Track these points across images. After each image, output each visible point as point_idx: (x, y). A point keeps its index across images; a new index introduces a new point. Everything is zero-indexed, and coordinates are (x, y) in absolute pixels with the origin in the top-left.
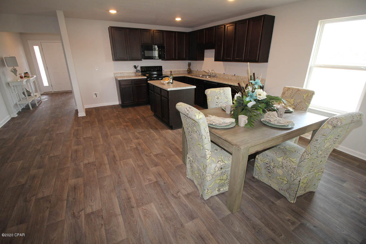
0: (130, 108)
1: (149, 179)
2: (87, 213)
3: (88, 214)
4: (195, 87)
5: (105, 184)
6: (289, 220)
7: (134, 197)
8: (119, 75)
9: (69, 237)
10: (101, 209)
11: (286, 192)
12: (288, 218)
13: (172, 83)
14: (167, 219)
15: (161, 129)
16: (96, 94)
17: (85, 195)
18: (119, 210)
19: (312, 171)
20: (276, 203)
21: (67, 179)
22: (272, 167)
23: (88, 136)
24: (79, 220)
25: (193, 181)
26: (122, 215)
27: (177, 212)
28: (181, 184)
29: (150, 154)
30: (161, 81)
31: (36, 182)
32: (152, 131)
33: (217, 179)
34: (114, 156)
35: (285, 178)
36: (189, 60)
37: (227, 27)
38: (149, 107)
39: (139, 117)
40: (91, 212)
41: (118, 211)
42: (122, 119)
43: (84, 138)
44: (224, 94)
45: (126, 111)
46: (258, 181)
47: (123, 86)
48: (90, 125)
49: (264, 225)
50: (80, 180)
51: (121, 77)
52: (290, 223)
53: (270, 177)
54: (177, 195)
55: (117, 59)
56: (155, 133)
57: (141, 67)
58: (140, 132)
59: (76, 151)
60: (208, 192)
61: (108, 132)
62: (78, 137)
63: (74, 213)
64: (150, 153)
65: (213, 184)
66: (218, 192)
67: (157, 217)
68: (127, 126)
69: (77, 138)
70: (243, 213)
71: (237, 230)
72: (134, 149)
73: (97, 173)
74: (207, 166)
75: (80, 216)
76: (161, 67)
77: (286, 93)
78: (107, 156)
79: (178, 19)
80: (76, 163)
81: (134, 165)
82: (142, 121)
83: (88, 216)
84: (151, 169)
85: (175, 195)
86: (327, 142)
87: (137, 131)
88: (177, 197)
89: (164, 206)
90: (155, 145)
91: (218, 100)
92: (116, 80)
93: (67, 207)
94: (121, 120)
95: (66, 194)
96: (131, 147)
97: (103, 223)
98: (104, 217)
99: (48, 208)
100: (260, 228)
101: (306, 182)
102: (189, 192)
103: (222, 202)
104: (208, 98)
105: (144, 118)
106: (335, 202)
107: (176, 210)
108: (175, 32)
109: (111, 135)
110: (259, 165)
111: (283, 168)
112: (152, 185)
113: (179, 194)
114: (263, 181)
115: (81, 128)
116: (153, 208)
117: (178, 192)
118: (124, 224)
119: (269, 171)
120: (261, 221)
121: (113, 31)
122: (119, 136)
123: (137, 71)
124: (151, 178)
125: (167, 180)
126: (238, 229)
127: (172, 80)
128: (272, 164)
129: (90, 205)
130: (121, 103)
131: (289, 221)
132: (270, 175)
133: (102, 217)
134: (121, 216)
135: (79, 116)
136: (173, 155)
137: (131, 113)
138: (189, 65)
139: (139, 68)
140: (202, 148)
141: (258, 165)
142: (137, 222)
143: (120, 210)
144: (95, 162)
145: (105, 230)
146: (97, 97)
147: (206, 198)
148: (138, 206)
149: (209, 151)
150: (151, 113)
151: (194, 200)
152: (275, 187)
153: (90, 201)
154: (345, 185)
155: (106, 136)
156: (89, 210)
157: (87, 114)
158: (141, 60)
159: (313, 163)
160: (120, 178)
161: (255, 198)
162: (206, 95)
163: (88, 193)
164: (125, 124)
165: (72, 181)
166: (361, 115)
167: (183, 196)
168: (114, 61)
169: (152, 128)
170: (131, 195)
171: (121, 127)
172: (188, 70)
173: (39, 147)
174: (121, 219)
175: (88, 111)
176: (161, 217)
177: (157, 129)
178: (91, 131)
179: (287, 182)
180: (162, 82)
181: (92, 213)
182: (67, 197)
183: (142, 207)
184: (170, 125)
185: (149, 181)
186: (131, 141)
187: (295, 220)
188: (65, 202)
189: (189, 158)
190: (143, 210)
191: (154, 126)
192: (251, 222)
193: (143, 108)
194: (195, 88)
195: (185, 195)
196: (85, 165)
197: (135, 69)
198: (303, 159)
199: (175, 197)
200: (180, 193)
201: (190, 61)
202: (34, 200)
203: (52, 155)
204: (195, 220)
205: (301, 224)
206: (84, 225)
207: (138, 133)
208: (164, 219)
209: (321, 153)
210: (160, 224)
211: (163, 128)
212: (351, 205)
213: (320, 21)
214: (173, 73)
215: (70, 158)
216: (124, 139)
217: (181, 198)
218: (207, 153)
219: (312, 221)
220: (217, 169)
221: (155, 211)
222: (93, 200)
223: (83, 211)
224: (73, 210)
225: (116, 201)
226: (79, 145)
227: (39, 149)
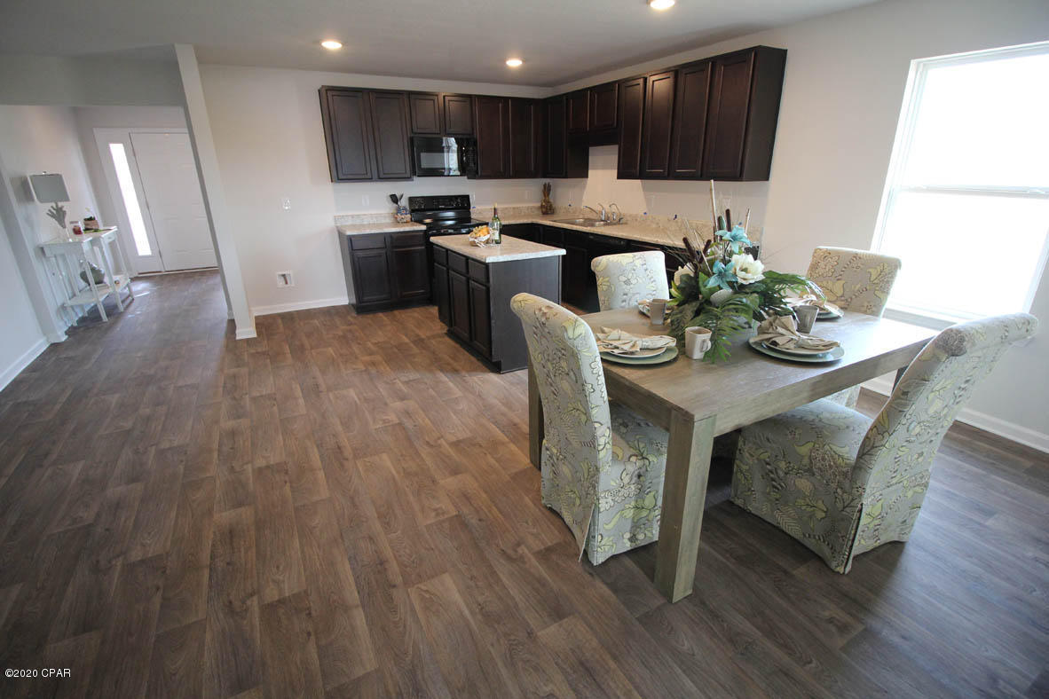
0: (381, 314)
1: (435, 510)
2: (266, 603)
3: (268, 604)
4: (563, 252)
5: (313, 524)
6: (831, 620)
7: (395, 557)
8: (350, 222)
9: (218, 666)
10: (306, 592)
11: (824, 541)
12: (827, 614)
13: (497, 242)
14: (489, 618)
15: (468, 371)
16: (284, 276)
17: (260, 554)
18: (356, 593)
19: (894, 481)
20: (794, 572)
21: (210, 512)
22: (781, 474)
23: (264, 393)
24: (245, 622)
25: (558, 515)
26: (363, 607)
27: (517, 599)
28: (527, 522)
29: (439, 442)
30: (469, 235)
31: (123, 519)
32: (443, 377)
33: (627, 506)
34: (339, 448)
35: (820, 502)
36: (545, 176)
37: (651, 83)
38: (434, 310)
39: (407, 340)
40: (277, 598)
41: (352, 595)
42: (359, 344)
43: (254, 399)
44: (646, 270)
45: (370, 321)
46: (743, 512)
47: (360, 254)
48: (268, 361)
49: (760, 634)
50: (246, 514)
51: (354, 226)
52: (834, 629)
53: (777, 500)
54: (516, 551)
55: (345, 177)
56: (451, 384)
57: (411, 200)
58: (410, 381)
59: (233, 434)
60: (603, 542)
61: (321, 381)
62: (237, 397)
63: (231, 602)
64: (439, 438)
65: (616, 520)
66: (629, 543)
67: (461, 613)
68: (374, 364)
69: (234, 398)
70: (703, 603)
71: (685, 648)
72: (394, 426)
73: (293, 492)
74: (597, 469)
75: (246, 610)
76: (468, 197)
77: (822, 264)
78: (318, 446)
79: (514, 63)
80: (232, 467)
81: (394, 472)
82: (415, 350)
83: (270, 609)
84: (442, 482)
85: (510, 552)
86: (933, 401)
87: (402, 379)
88: (514, 557)
89: (480, 584)
90: (452, 414)
91: (628, 287)
92: (341, 234)
93: (210, 587)
94: (355, 348)
95: (209, 552)
96: (384, 421)
97: (310, 629)
98: (313, 613)
99: (158, 589)
100: (750, 640)
101: (880, 514)
102: (550, 544)
103: (641, 572)
104: (600, 281)
105: (419, 342)
106: (964, 571)
107: (514, 592)
108: (506, 99)
109: (329, 389)
110: (747, 467)
111: (814, 475)
112: (446, 525)
113: (523, 550)
114: (756, 514)
115: (244, 370)
116: (450, 588)
117: (519, 545)
118: (371, 630)
119: (774, 483)
120: (752, 624)
121: (333, 98)
122: (352, 393)
123: (399, 210)
124: (444, 507)
125: (486, 510)
126: (686, 643)
127: (497, 233)
128: (783, 465)
129: (274, 581)
130: (354, 301)
131: (831, 622)
132: (778, 496)
133: (307, 612)
134: (361, 609)
135: (238, 338)
137: (385, 328)
138: (547, 190)
139: (404, 203)
140: (583, 418)
141: (745, 468)
142: (405, 627)
143: (359, 592)
144: (286, 463)
145: (318, 647)
146: (287, 283)
147: (599, 558)
148: (406, 583)
149: (605, 427)
150: (439, 328)
151: (564, 565)
152: (792, 528)
153: (274, 570)
154: (990, 522)
155: (313, 392)
156: (271, 594)
157: (259, 333)
158: (409, 179)
159: (896, 458)
160: (354, 506)
161: (735, 559)
162: (594, 273)
163: (269, 549)
164: (367, 358)
165: (224, 516)
166: (1029, 323)
167: (534, 554)
168: (336, 182)
169: (442, 370)
170: (388, 553)
171: (354, 366)
172: (542, 206)
173: (128, 425)
174: (359, 618)
175: (264, 324)
176: (472, 613)
177: (456, 371)
178: (271, 378)
179: (824, 515)
180: (471, 240)
181: (281, 602)
182: (211, 557)
183: (419, 585)
184: (494, 361)
185: (437, 515)
186: (386, 404)
187: (848, 619)
188: (206, 573)
189: (547, 449)
190: (423, 593)
191: (448, 364)
192: (725, 625)
193: (416, 315)
194: (563, 256)
195: (539, 552)
196: (260, 472)
197: (395, 205)
198: (869, 448)
199: (509, 558)
200: (523, 547)
201: (547, 181)
202: (119, 568)
203: (165, 445)
204: (566, 620)
205: (865, 630)
206: (258, 635)
207: (406, 383)
208: (479, 617)
209: (917, 430)
210: (470, 631)
211: (473, 370)
212: (1008, 579)
213: (913, 63)
214: (499, 214)
215: (215, 455)
216: (366, 400)
217: (526, 560)
218: (598, 433)
219: (898, 622)
220: (626, 480)
221: (457, 597)
222: (281, 568)
223: (255, 598)
224: (228, 595)
225: (346, 570)
226: (239, 417)
227: (129, 431)
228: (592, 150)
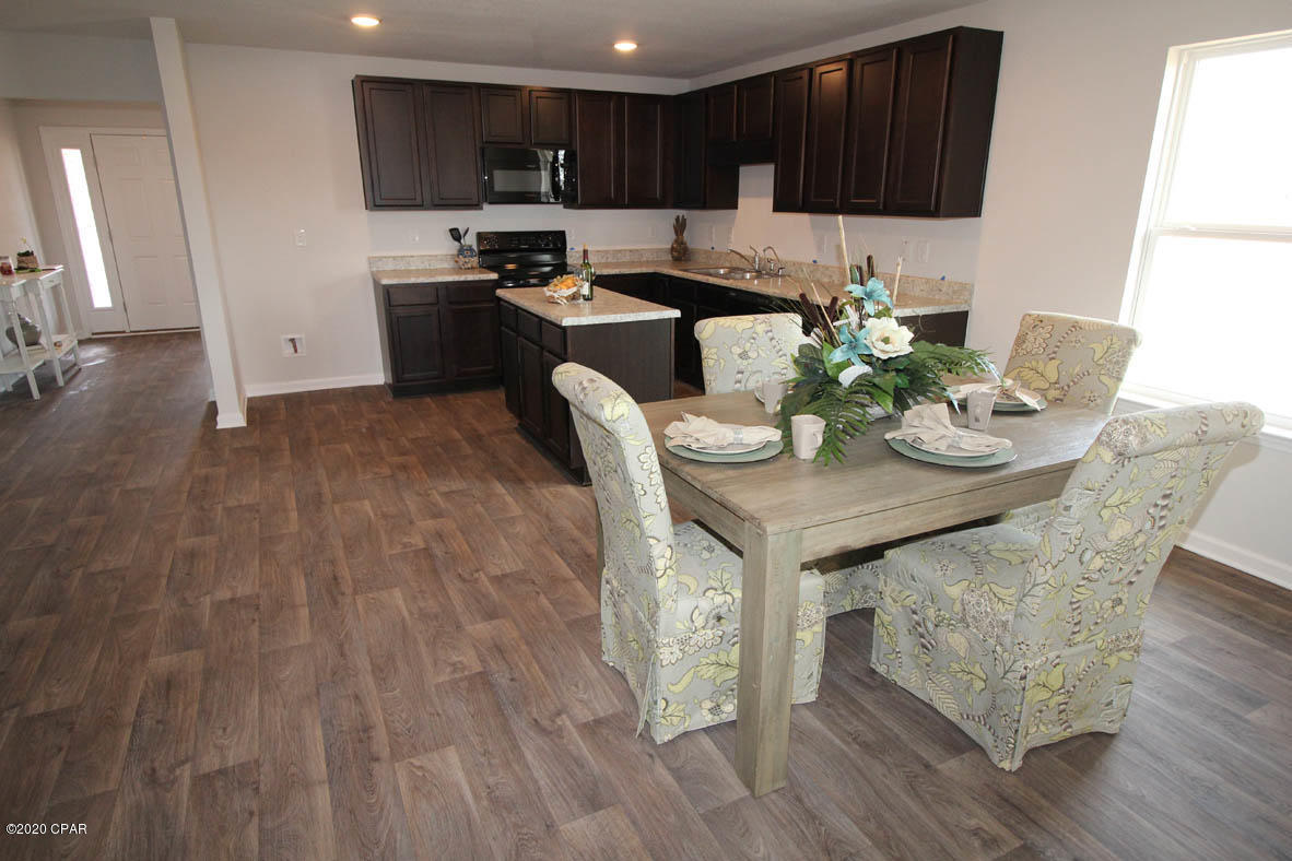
0: (428, 400)
1: (454, 665)
2: (201, 772)
3: (204, 775)
4: (677, 313)
5: (282, 676)
6: (976, 832)
7: (385, 722)
8: (390, 266)
9: (124, 850)
10: (257, 761)
11: (985, 725)
12: (973, 822)
13: (587, 299)
14: (497, 804)
15: (536, 482)
16: (292, 340)
17: (205, 713)
18: (324, 766)
19: (1078, 638)
20: (939, 767)
21: (145, 656)
22: (930, 626)
23: (244, 502)
24: (169, 795)
25: (622, 676)
26: (330, 783)
27: (542, 783)
28: (577, 686)
29: (476, 575)
30: (545, 289)
31: (26, 660)
32: (499, 488)
33: (704, 661)
34: (335, 578)
35: (978, 666)
36: (676, 206)
37: (818, 76)
38: (501, 395)
39: (457, 435)
40: (217, 767)
41: (318, 768)
42: (389, 439)
43: (228, 510)
44: (772, 339)
45: (410, 409)
46: (887, 685)
47: (400, 311)
48: (257, 459)
49: (870, 844)
50: (194, 660)
51: (396, 273)
52: (977, 843)
53: (928, 665)
54: (553, 721)
55: (384, 203)
56: (509, 499)
57: (481, 237)
58: (453, 492)
59: (192, 556)
60: (669, 711)
61: (326, 489)
62: (206, 507)
63: (154, 770)
64: (477, 571)
65: (687, 679)
66: (710, 716)
67: (462, 797)
68: (404, 468)
69: (202, 508)
70: (799, 799)
71: (760, 855)
72: (416, 552)
73: (261, 634)
74: (657, 604)
75: (173, 783)
76: (562, 234)
77: (1030, 337)
78: (306, 575)
79: (625, 47)
80: (185, 599)
81: (406, 614)
82: (467, 449)
83: (203, 781)
84: (469, 628)
85: (545, 723)
86: (1112, 521)
87: (438, 489)
88: (550, 729)
89: (495, 761)
90: (502, 539)
91: (745, 363)
92: (376, 283)
93: (130, 750)
94: (383, 445)
95: (135, 706)
96: (405, 546)
97: (255, 809)
98: (263, 789)
99: (60, 749)
100: (853, 851)
101: (1063, 687)
102: (602, 715)
103: (722, 756)
104: (705, 353)
105: (476, 439)
106: (1193, 779)
107: (540, 774)
108: (620, 96)
109: (335, 501)
110: (890, 618)
111: (968, 626)
112: (464, 684)
113: (564, 720)
114: (904, 686)
115: (222, 470)
116: (452, 765)
117: (559, 714)
118: (335, 812)
119: (922, 640)
120: (861, 829)
121: (368, 89)
122: (367, 505)
123: (461, 251)
124: (465, 661)
125: (523, 668)
126: (762, 848)
127: (586, 286)
128: (931, 612)
129: (215, 746)
130: (391, 381)
131: (975, 834)
132: (929, 660)
133: (255, 786)
134: (327, 786)
135: (218, 427)
136: (565, 581)
137: (430, 420)
138: (680, 227)
139: (470, 240)
140: (638, 534)
141: (887, 619)
142: (382, 809)
143: (328, 766)
144: (258, 596)
145: (261, 830)
146: (296, 351)
147: (663, 735)
148: (394, 756)
149: (663, 545)
150: (507, 420)
151: (616, 742)
152: (948, 707)
153: (220, 732)
155: (313, 504)
156: (210, 762)
157: (250, 420)
158: (477, 206)
159: (1071, 603)
160: (343, 655)
161: (860, 746)
162: (697, 342)
163: (216, 705)
164: (398, 459)
165: (162, 662)
166: (1246, 414)
167: (577, 727)
168: (371, 210)
169: (500, 478)
170: (377, 717)
171: (377, 470)
172: (673, 248)
173: (49, 539)
174: (323, 798)
175: (259, 411)
176: (476, 797)
177: (520, 481)
178: (257, 483)
179: (982, 685)
180: (548, 294)
181: (222, 772)
182: (137, 713)
183: (412, 760)
184: (572, 467)
185: (454, 671)
186: (411, 522)
187: (1004, 832)
188: (128, 732)
189: (607, 582)
190: (414, 770)
191: (511, 470)
192: (823, 829)
193: (478, 400)
194: (676, 319)
195: (585, 725)
196: (218, 607)
197: (456, 243)
198: (1030, 586)
199: (543, 731)
200: (564, 716)
201: (681, 213)
202: (11, 722)
203: (97, 567)
204: (601, 812)
205: (1024, 847)
206: (185, 812)
207: (447, 495)
208: (485, 803)
209: (1098, 562)
210: (469, 820)
211: (544, 479)
212: (1258, 793)
213: (1173, 52)
214: (592, 259)
215: (164, 581)
216: (385, 516)
217: (565, 734)
218: (656, 552)
219: (1075, 839)
220: (699, 622)
221: (459, 775)
222: (229, 730)
223: (188, 766)
224: (152, 761)
225: (315, 736)
226: (203, 534)
227: (52, 546)
228: (743, 170)
